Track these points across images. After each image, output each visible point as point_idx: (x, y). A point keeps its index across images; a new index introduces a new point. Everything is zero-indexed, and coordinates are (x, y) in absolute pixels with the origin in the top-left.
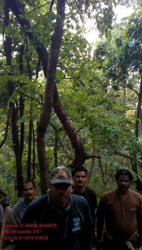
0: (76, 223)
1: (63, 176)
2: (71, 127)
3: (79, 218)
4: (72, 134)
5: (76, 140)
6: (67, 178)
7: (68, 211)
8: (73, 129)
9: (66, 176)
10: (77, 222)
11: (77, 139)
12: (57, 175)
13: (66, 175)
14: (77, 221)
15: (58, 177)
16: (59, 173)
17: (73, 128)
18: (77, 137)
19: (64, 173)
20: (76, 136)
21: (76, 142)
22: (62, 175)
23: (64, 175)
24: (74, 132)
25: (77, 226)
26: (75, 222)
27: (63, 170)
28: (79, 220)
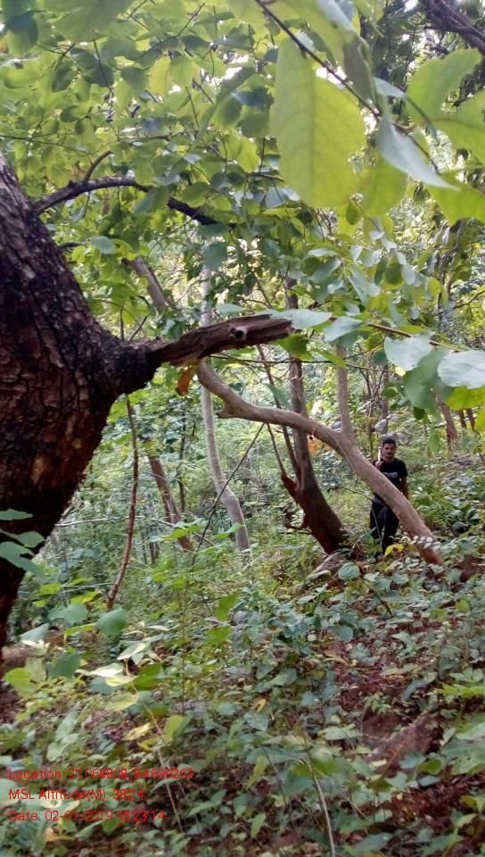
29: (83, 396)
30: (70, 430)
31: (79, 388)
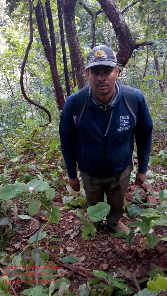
0: (123, 121)
1: (101, 58)
2: (111, 4)
3: (128, 116)
4: (113, 14)
5: (120, 23)
6: (107, 59)
7: (113, 106)
8: (114, 7)
9: (106, 57)
10: (125, 121)
11: (120, 21)
12: (93, 57)
13: (106, 55)
14: (125, 119)
15: (95, 59)
16: (96, 54)
17: (114, 5)
18: (120, 18)
19: (102, 53)
20: (118, 16)
21: (120, 26)
22: (100, 56)
23: (102, 56)
24: (115, 11)
25: (124, 126)
26: (121, 120)
27: (102, 49)
28: (128, 118)
29: (130, 49)
30: (128, 54)
31: (130, 48)
